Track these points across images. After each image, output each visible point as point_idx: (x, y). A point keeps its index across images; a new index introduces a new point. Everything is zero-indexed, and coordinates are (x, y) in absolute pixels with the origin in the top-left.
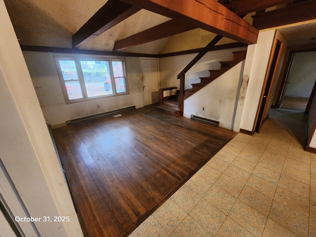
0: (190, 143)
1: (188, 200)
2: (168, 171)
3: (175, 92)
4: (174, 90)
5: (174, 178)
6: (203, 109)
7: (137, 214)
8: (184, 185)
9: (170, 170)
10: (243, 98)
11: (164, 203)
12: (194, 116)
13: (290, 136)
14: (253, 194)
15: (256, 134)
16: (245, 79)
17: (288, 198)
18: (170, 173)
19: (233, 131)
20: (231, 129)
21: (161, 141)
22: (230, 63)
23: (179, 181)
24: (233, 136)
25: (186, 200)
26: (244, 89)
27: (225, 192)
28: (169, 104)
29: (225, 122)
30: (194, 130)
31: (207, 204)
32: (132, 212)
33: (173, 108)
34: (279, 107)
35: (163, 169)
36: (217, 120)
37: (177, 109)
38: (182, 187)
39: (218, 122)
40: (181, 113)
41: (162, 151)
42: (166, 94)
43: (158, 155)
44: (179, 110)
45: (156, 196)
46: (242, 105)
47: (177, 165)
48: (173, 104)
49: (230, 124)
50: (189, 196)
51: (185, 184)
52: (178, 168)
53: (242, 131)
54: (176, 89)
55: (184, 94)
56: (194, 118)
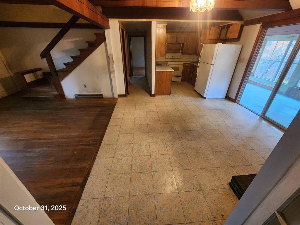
0: (87, 118)
1: (109, 151)
2: (82, 145)
3: (41, 75)
4: (39, 73)
5: (91, 146)
6: (85, 86)
7: (77, 185)
8: (101, 146)
9: (84, 143)
10: (113, 71)
11: (94, 164)
12: (79, 95)
13: (143, 91)
14: (139, 127)
15: (128, 95)
16: (110, 57)
17: (152, 121)
18: (85, 145)
19: (114, 98)
20: (112, 97)
21: (58, 128)
22: (95, 44)
23: (96, 146)
24: (116, 101)
25: (108, 152)
26: (112, 65)
27: (127, 134)
28: (42, 89)
29: (106, 93)
30: (85, 107)
31: (121, 145)
32: (71, 187)
33: (49, 93)
34: (133, 76)
35: (77, 146)
36: (100, 93)
37: (55, 93)
38: (101, 147)
39: (102, 95)
40: (62, 95)
41: (64, 135)
42: (29, 78)
43: (63, 140)
44: (58, 93)
45: (84, 165)
46: (114, 77)
47: (87, 137)
48: (47, 88)
49: (111, 94)
50: (108, 149)
51: (102, 144)
52: (89, 139)
53: (120, 96)
54: (42, 71)
55: (57, 75)
56: (79, 97)
